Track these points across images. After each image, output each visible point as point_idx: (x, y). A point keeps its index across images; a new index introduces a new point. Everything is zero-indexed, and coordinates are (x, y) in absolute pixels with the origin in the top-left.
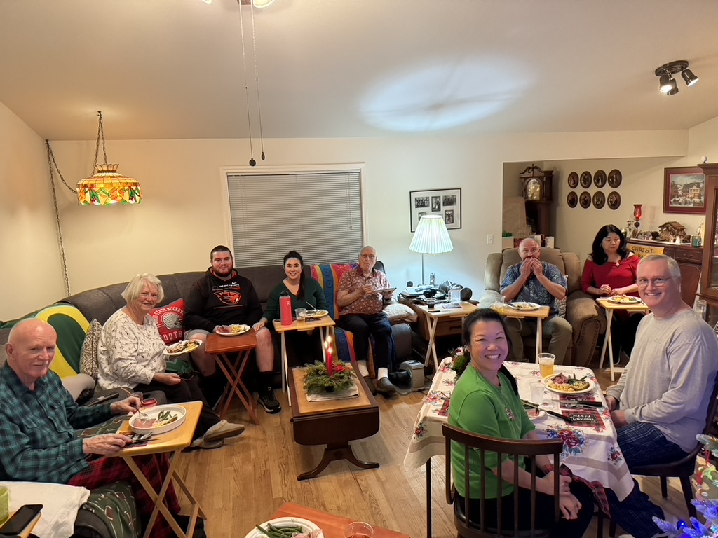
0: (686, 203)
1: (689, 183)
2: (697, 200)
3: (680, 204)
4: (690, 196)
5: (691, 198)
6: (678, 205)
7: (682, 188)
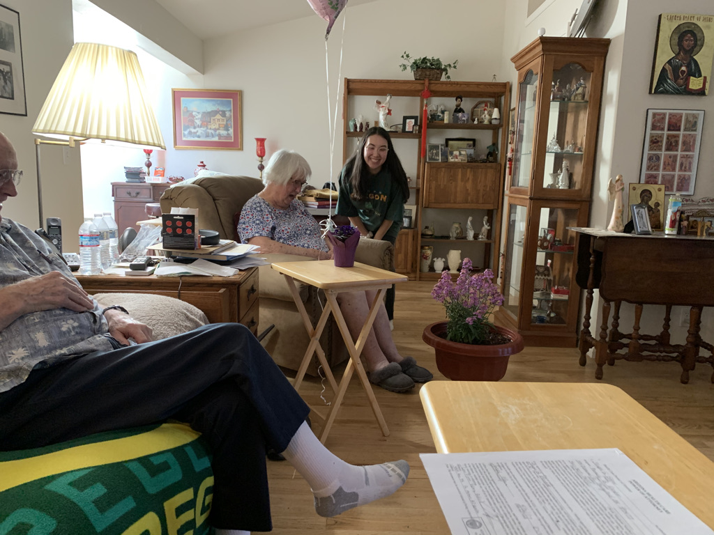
0: (207, 136)
1: (209, 110)
2: (224, 133)
3: (199, 137)
4: (213, 127)
5: (215, 130)
6: (196, 139)
7: (200, 116)
